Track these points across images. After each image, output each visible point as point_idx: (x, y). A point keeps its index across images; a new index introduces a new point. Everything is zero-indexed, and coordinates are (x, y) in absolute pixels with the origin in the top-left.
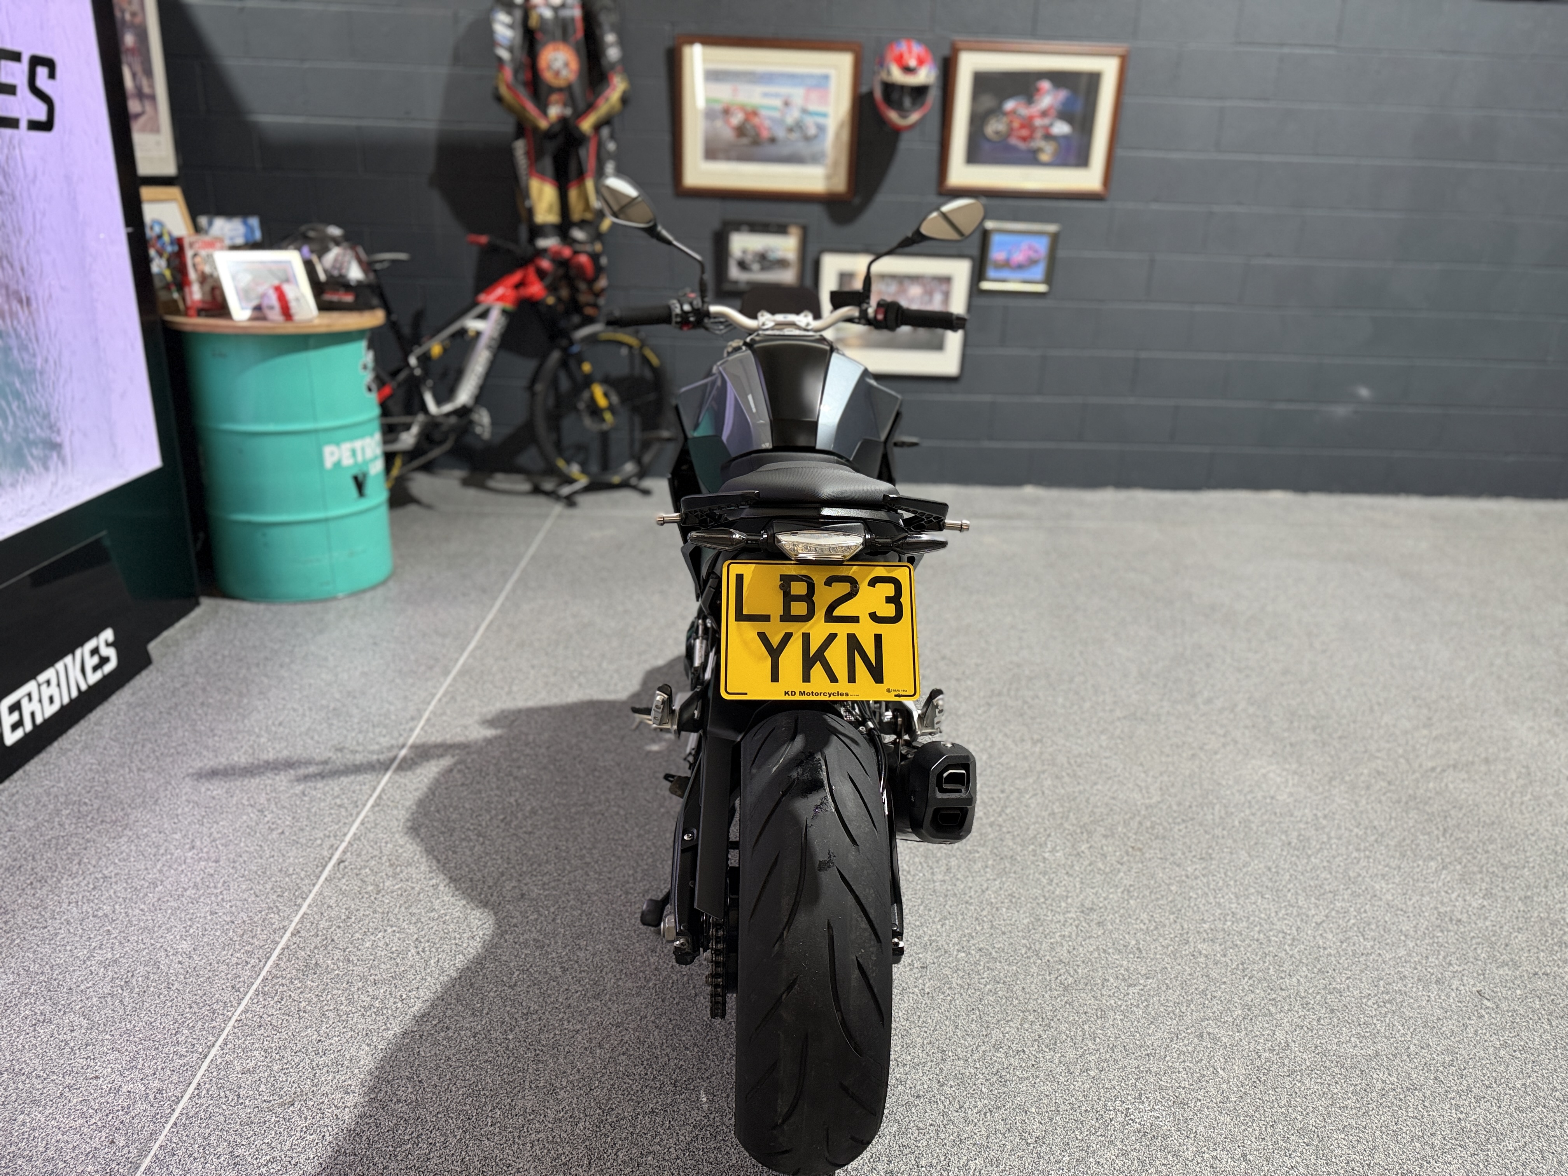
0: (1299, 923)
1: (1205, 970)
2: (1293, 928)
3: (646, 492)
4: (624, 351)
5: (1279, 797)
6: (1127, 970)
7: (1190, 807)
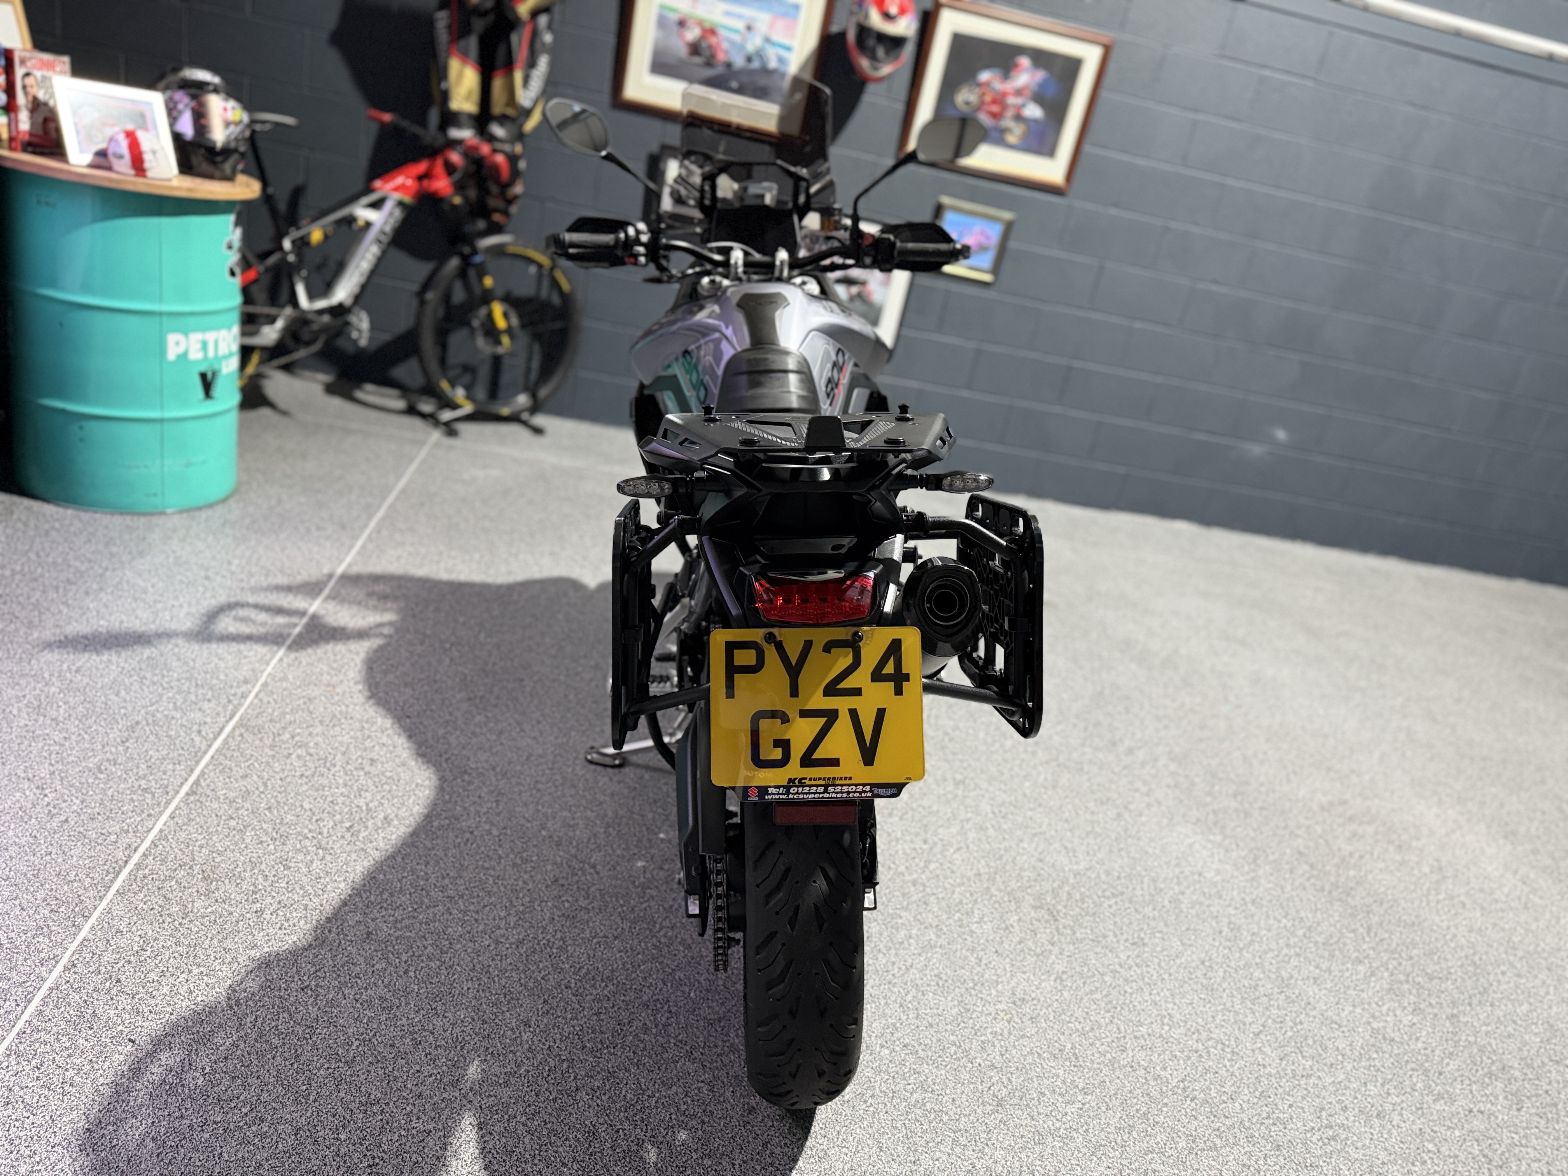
0: (1237, 1031)
1: (1146, 1087)
2: (1232, 1039)
3: (538, 431)
4: (533, 270)
5: (1206, 875)
6: (1064, 1082)
7: (1119, 878)
